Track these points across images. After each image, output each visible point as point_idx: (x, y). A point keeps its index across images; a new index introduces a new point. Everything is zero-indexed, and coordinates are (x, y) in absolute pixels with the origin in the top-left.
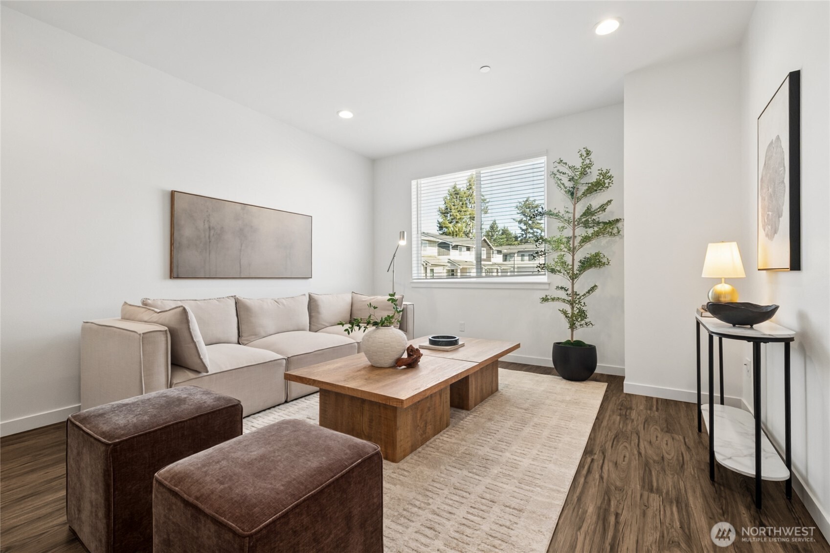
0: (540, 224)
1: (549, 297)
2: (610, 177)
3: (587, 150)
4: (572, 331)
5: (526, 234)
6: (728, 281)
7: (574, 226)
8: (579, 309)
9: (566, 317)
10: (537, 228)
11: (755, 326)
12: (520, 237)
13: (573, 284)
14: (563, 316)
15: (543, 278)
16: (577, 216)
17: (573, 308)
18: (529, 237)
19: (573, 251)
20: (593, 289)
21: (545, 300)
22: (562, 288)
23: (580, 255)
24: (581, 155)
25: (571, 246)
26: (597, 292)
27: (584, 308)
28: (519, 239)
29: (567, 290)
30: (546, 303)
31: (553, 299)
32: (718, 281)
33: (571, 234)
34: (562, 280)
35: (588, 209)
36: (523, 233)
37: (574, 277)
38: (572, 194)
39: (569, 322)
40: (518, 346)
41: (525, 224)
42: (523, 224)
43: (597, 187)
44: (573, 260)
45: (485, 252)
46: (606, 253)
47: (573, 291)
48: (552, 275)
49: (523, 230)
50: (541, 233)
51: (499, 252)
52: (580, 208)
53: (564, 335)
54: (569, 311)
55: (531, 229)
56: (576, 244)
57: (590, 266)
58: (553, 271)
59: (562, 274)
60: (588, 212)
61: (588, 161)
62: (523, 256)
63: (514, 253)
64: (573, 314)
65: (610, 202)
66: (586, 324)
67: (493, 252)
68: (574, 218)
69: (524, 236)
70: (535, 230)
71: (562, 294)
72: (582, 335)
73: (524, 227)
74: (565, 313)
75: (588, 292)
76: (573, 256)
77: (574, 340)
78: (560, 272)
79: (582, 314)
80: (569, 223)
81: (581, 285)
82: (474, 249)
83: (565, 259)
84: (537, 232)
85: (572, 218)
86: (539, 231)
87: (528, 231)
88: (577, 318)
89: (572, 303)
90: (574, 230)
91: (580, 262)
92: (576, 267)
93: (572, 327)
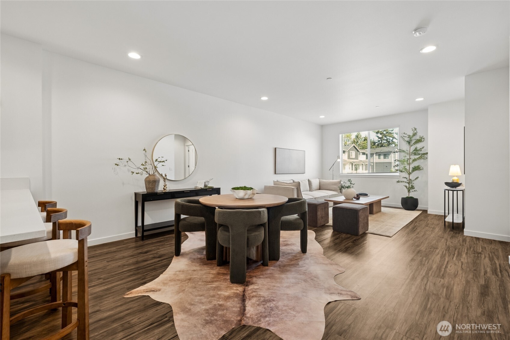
0: (392, 133)
1: (400, 181)
2: (424, 138)
3: (415, 128)
4: (409, 193)
5: (382, 141)
6: (456, 176)
7: (410, 155)
8: (412, 185)
9: (407, 188)
10: (390, 137)
11: (457, 188)
12: (377, 142)
13: (409, 176)
14: (405, 188)
15: (397, 174)
16: (411, 151)
17: (409, 185)
18: (384, 143)
19: (409, 164)
20: (417, 178)
21: (398, 182)
22: (405, 178)
23: (412, 166)
24: (413, 130)
25: (409, 163)
26: (419, 179)
27: (413, 185)
28: (376, 144)
29: (407, 179)
30: (398, 183)
31: (401, 182)
32: (454, 176)
33: (409, 158)
34: (405, 175)
35: (416, 148)
36: (380, 140)
37: (410, 174)
38: (409, 143)
39: (408, 190)
40: (388, 197)
41: (381, 134)
42: (380, 134)
43: (419, 141)
44: (409, 167)
45: (354, 153)
46: (422, 166)
47: (409, 179)
48: (401, 173)
49: (379, 138)
50: (393, 140)
51: (364, 154)
52: (413, 148)
53: (406, 195)
54: (408, 186)
55: (385, 137)
56: (411, 162)
57: (416, 170)
58: (401, 171)
59: (405, 173)
60: (416, 150)
61: (415, 131)
62: (379, 155)
63: (374, 154)
64: (409, 187)
65: (423, 147)
66: (415, 191)
67: (359, 154)
68: (410, 152)
69: (381, 141)
70: (388, 137)
71: (405, 180)
72: (413, 194)
73: (380, 136)
74: (406, 187)
75: (415, 179)
76: (409, 166)
77: (410, 196)
78: (404, 172)
79: (413, 187)
80: (408, 154)
81: (412, 177)
82: (347, 152)
83: (406, 167)
84: (390, 139)
85: (409, 153)
86: (391, 139)
87: (383, 138)
88: (411, 188)
89: (409, 183)
90: (410, 157)
91: (412, 168)
92: (411, 170)
93: (409, 191)
